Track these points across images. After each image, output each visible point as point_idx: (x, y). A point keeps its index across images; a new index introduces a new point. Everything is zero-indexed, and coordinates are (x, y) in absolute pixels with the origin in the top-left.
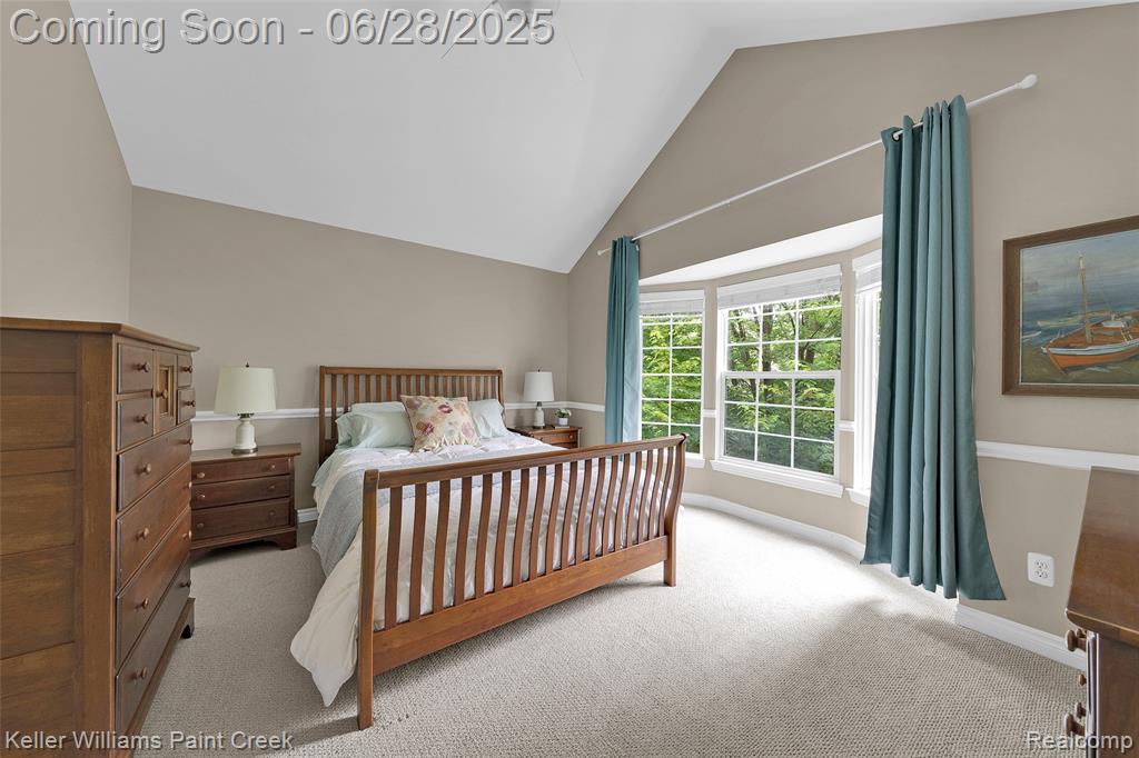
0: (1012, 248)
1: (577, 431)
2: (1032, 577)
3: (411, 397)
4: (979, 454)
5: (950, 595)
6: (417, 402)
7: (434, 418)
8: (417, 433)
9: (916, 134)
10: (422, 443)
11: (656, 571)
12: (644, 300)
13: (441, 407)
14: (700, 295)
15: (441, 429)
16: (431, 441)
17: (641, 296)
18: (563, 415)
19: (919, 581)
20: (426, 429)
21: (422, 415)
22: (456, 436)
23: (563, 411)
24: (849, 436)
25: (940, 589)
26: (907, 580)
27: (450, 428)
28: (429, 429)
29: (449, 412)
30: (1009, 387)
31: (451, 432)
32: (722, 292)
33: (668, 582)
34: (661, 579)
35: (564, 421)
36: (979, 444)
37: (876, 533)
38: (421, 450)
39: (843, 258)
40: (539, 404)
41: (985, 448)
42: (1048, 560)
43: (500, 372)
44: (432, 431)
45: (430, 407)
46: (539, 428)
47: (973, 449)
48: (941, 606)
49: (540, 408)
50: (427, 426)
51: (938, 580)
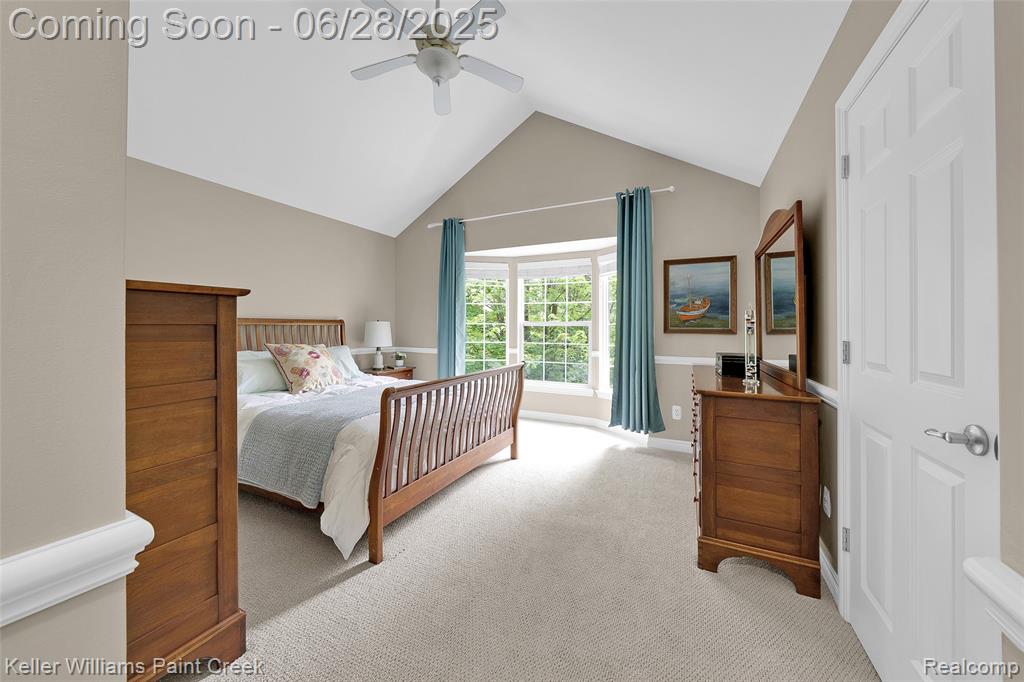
0: (667, 263)
1: (411, 371)
2: (674, 417)
3: (278, 345)
4: (656, 362)
5: (646, 433)
6: (285, 350)
7: (307, 363)
8: (292, 377)
9: (631, 198)
10: (301, 385)
11: (506, 452)
12: (468, 266)
13: (310, 353)
14: (506, 267)
15: (315, 372)
16: (309, 383)
17: (467, 264)
18: (400, 358)
19: (634, 429)
20: (302, 373)
21: (295, 361)
22: (328, 378)
23: (400, 354)
24: (596, 360)
25: (642, 432)
26: (629, 431)
27: (324, 371)
28: (305, 373)
29: (318, 357)
30: (666, 330)
31: (324, 375)
32: (521, 266)
33: (513, 457)
34: (509, 456)
35: (400, 363)
36: (656, 357)
37: (615, 409)
38: (301, 392)
39: (592, 254)
40: (378, 349)
41: (659, 359)
42: (679, 408)
43: (341, 321)
44: (308, 374)
45: (301, 354)
46: (379, 370)
47: (653, 360)
48: (642, 439)
49: (379, 353)
50: (303, 370)
51: (641, 428)
